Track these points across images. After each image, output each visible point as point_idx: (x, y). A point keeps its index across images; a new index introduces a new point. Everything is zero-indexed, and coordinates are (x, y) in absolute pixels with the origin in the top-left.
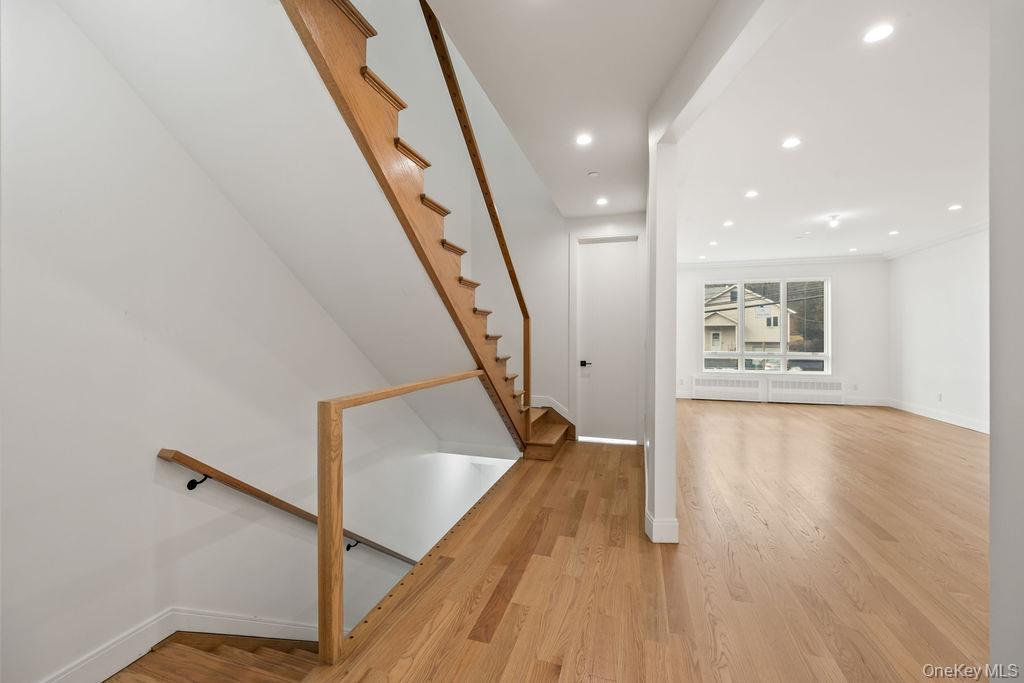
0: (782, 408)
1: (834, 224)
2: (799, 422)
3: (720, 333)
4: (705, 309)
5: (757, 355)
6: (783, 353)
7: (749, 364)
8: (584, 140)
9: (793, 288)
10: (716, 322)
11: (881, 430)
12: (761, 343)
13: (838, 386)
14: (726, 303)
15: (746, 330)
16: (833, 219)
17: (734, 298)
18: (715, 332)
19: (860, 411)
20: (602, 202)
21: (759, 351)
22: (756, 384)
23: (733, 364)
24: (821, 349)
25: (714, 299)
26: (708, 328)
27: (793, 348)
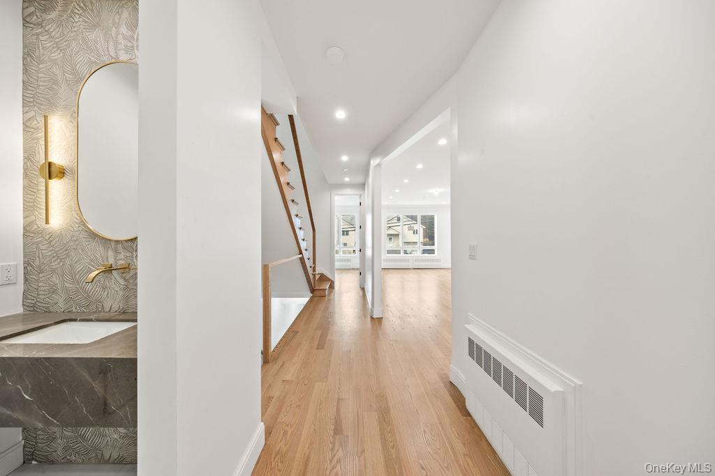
0: (419, 270)
1: (436, 194)
2: (425, 275)
3: (393, 237)
5: (409, 248)
6: (420, 247)
7: (406, 252)
8: (345, 158)
9: (424, 218)
10: (391, 232)
12: (410, 242)
13: (440, 260)
14: (395, 223)
15: (404, 237)
17: (399, 219)
18: (390, 237)
19: (447, 270)
20: (347, 179)
21: (410, 246)
22: (408, 261)
23: (398, 252)
24: (433, 244)
25: (390, 220)
26: (388, 235)
27: (424, 244)
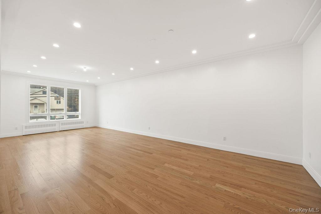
0: (65, 132)
1: (85, 70)
3: (38, 106)
4: (30, 96)
5: (53, 114)
6: (65, 113)
7: (52, 118)
10: (36, 101)
11: (96, 134)
12: (55, 109)
13: (83, 122)
14: (40, 94)
16: (85, 68)
17: (45, 93)
18: (35, 105)
19: (89, 129)
22: (55, 125)
23: (45, 117)
25: (36, 92)
26: (32, 104)
27: (68, 111)
